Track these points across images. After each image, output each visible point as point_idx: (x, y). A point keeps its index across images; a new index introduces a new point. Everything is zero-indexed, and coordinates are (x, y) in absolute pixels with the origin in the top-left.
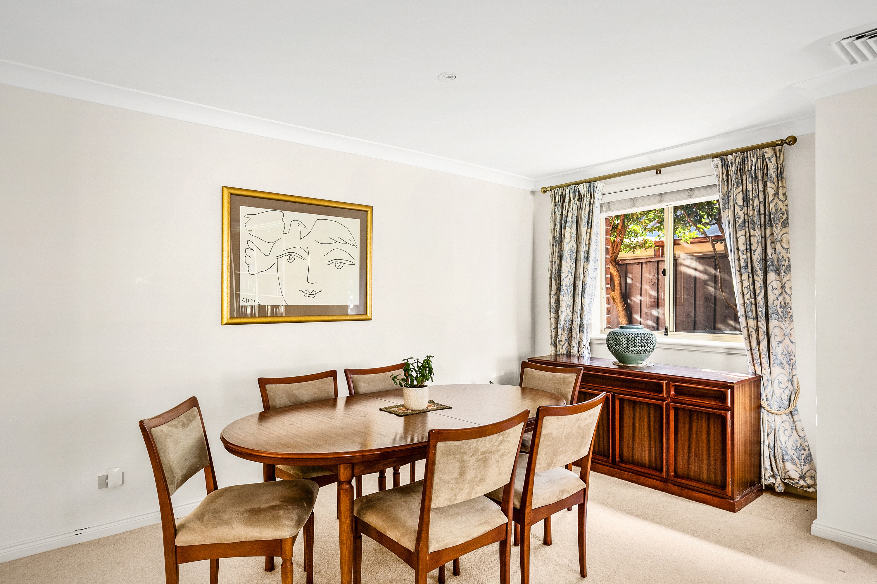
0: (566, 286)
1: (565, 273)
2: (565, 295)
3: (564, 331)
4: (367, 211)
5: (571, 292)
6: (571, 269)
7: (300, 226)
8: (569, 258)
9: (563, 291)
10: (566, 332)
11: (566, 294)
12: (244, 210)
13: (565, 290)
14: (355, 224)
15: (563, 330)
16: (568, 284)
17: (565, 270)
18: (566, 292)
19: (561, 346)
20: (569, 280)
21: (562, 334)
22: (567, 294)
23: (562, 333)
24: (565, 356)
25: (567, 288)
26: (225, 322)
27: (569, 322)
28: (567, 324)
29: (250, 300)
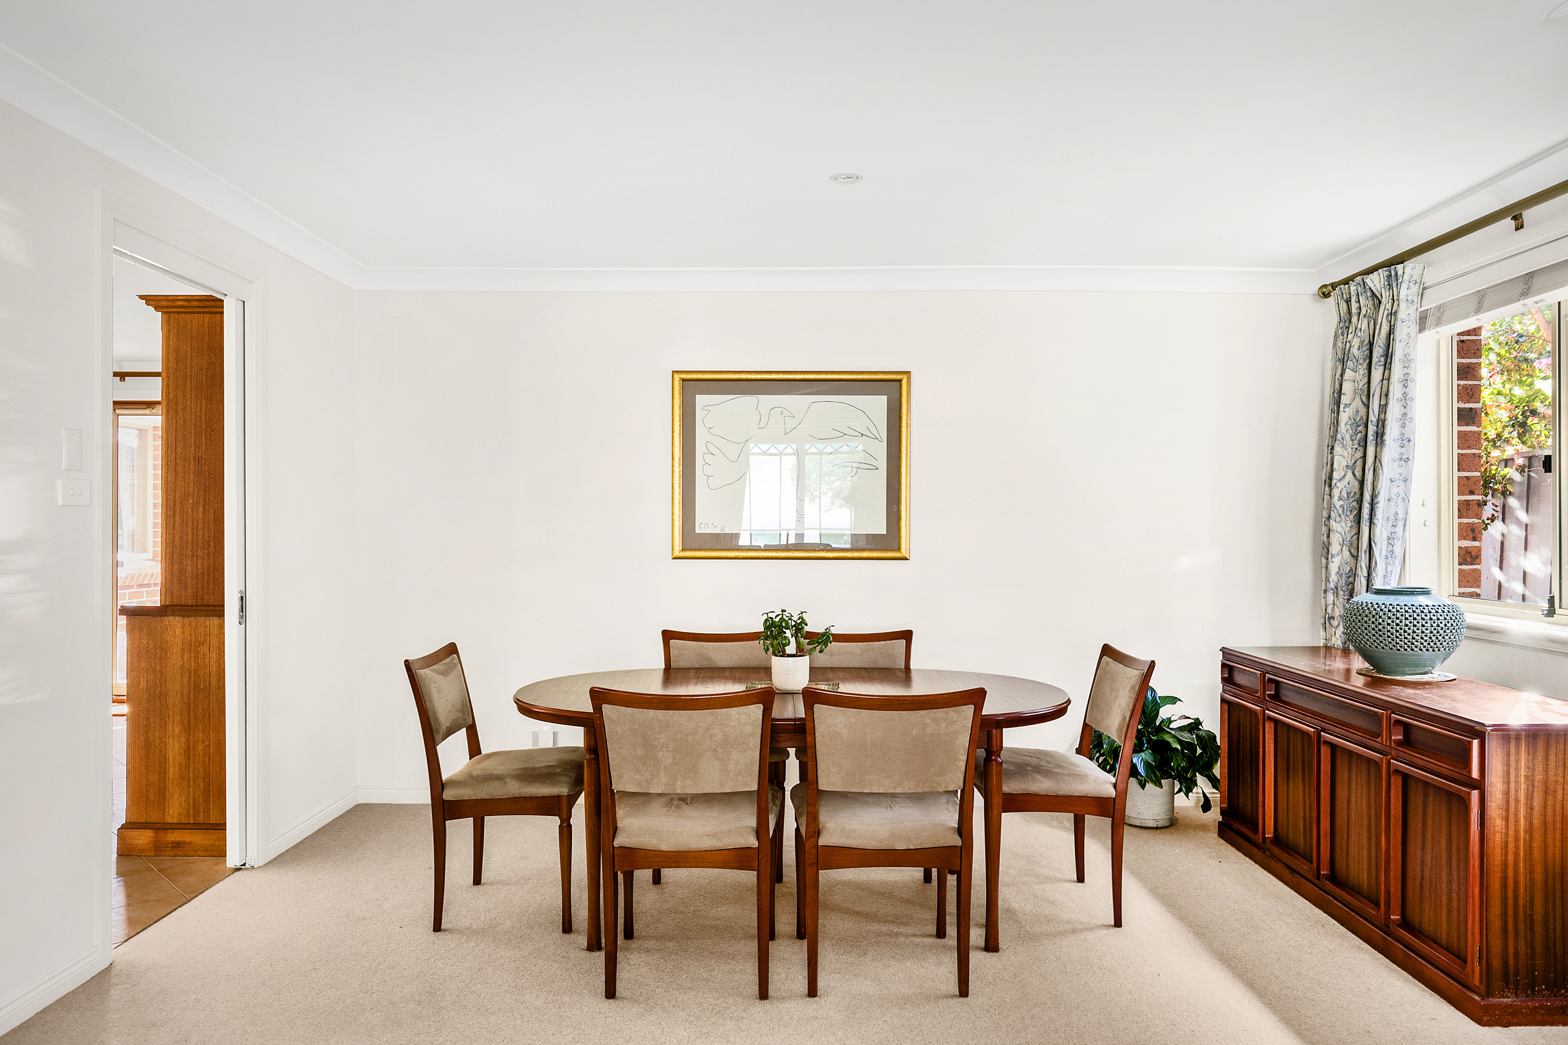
0: (1340, 499)
1: (1339, 470)
2: (1338, 519)
3: (1337, 597)
4: (900, 381)
5: (1351, 511)
6: (1353, 462)
7: (783, 416)
8: (1348, 437)
9: (1335, 510)
10: (1341, 600)
11: (1340, 516)
12: (701, 400)
13: (1338, 507)
14: (878, 404)
15: (1335, 595)
16: (1344, 494)
17: (1340, 463)
18: (1340, 512)
19: (1334, 629)
20: (1347, 486)
21: (1334, 604)
22: (1343, 516)
23: (1334, 601)
24: (1339, 652)
25: (1342, 503)
26: (675, 555)
27: (1349, 577)
28: (1344, 582)
29: (710, 525)
